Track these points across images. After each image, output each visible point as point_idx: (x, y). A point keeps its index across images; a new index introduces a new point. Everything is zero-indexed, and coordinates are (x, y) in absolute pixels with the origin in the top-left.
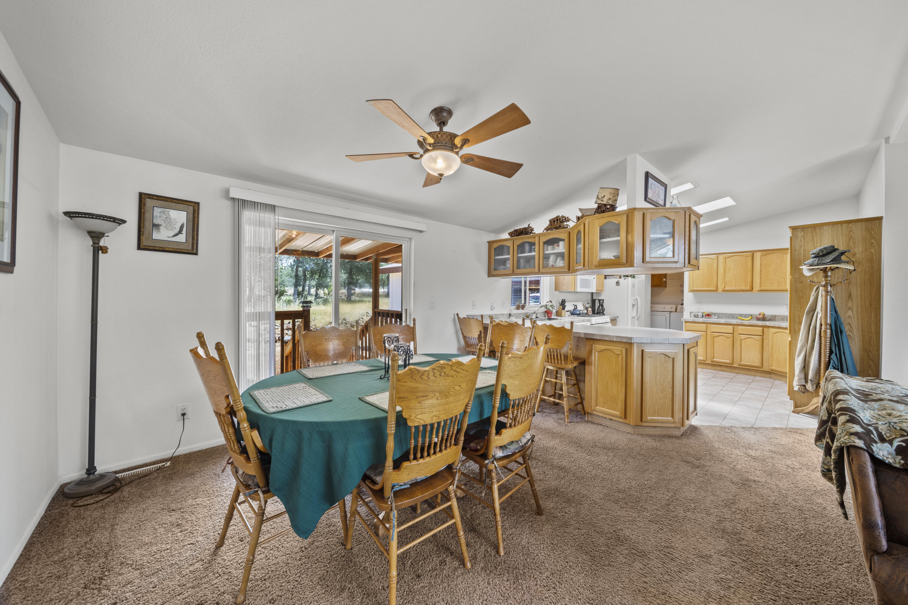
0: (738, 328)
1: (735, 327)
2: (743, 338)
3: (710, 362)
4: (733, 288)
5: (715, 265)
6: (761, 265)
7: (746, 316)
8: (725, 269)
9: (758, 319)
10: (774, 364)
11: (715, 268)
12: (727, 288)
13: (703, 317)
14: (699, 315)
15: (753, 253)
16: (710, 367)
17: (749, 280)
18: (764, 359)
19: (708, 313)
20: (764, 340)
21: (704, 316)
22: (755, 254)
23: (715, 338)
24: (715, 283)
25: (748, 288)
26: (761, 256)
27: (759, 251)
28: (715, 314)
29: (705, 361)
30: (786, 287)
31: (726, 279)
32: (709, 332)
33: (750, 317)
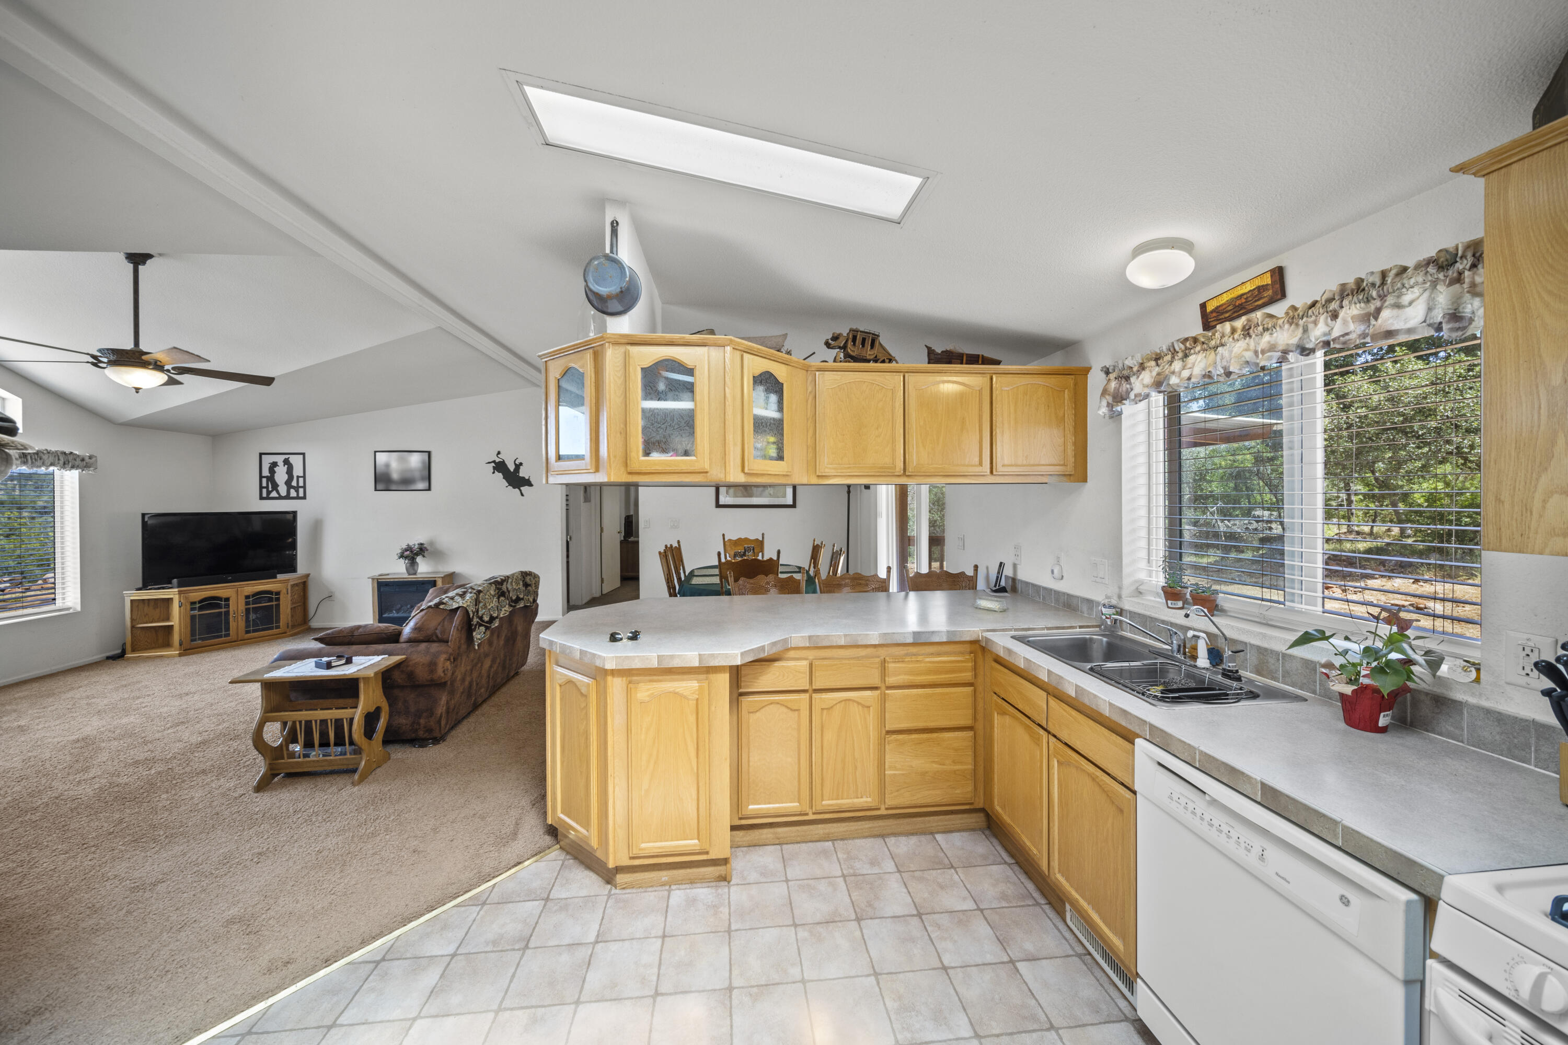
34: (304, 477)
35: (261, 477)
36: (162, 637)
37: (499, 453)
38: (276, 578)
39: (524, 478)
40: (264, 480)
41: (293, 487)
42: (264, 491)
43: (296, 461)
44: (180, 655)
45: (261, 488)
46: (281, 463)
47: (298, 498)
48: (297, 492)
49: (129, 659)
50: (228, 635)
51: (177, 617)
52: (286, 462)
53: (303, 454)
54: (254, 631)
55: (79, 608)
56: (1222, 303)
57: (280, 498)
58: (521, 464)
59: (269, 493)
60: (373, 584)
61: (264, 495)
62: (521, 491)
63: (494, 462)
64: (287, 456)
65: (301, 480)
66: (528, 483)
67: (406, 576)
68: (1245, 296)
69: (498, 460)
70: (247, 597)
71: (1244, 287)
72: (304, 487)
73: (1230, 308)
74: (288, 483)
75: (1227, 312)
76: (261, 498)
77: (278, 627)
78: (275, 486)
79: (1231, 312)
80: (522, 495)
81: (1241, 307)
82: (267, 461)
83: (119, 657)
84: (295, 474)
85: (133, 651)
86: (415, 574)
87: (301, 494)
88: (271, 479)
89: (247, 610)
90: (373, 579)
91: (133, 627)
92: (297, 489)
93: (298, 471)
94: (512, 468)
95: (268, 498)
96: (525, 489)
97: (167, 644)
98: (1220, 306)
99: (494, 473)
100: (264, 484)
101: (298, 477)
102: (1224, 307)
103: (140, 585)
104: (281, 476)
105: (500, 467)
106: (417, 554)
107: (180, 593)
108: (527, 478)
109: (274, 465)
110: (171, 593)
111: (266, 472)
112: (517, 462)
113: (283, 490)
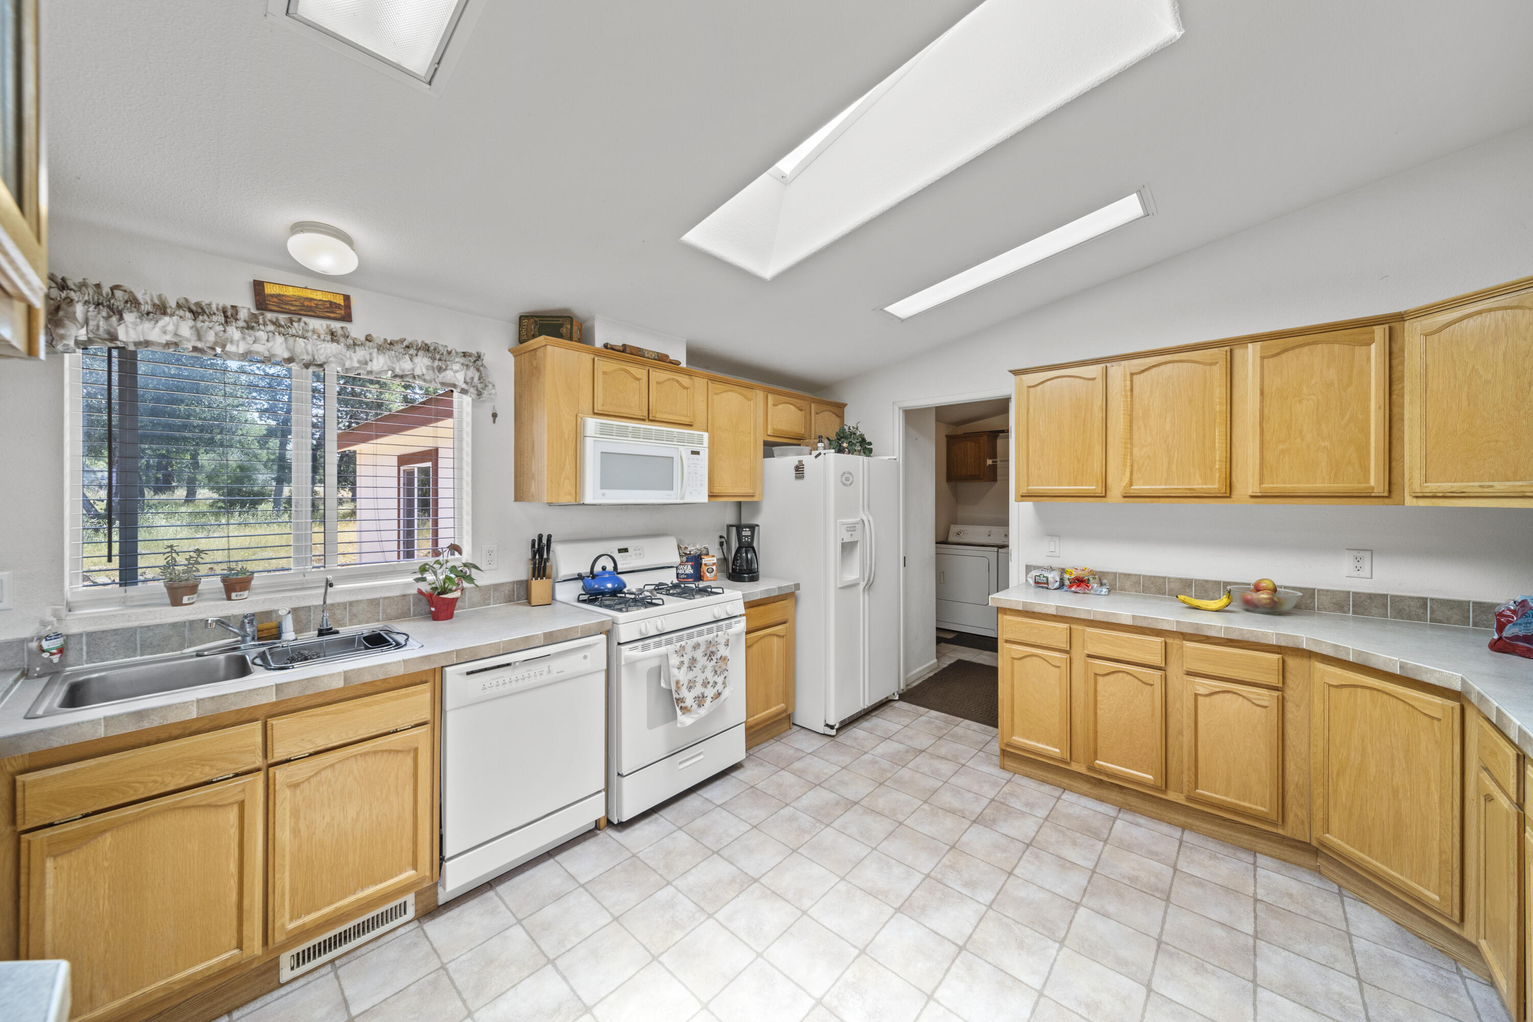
0: (1182, 647)
1: (1174, 642)
2: (1202, 691)
3: (1083, 770)
4: (1158, 487)
5: (1099, 402)
6: (1262, 393)
7: (1206, 588)
8: (1131, 415)
9: (1251, 606)
10: (1335, 823)
11: (1098, 414)
12: (1139, 487)
13: (1062, 585)
14: (1051, 580)
15: (1231, 345)
16: (1085, 787)
17: (1219, 454)
18: (1291, 790)
19: (1079, 573)
20: (1289, 706)
21: (1067, 583)
22: (1238, 352)
23: (1100, 679)
24: (1097, 466)
25: (1215, 485)
26: (1263, 358)
27: (1254, 339)
28: (1101, 577)
29: (1068, 763)
30: (1367, 480)
31: (1135, 450)
32: (1078, 655)
33: (1224, 600)
56: (285, 293)
68: (316, 302)
71: (315, 293)
73: (297, 303)
75: (292, 305)
79: (299, 308)
81: (310, 308)
98: (283, 295)
102: (290, 299)
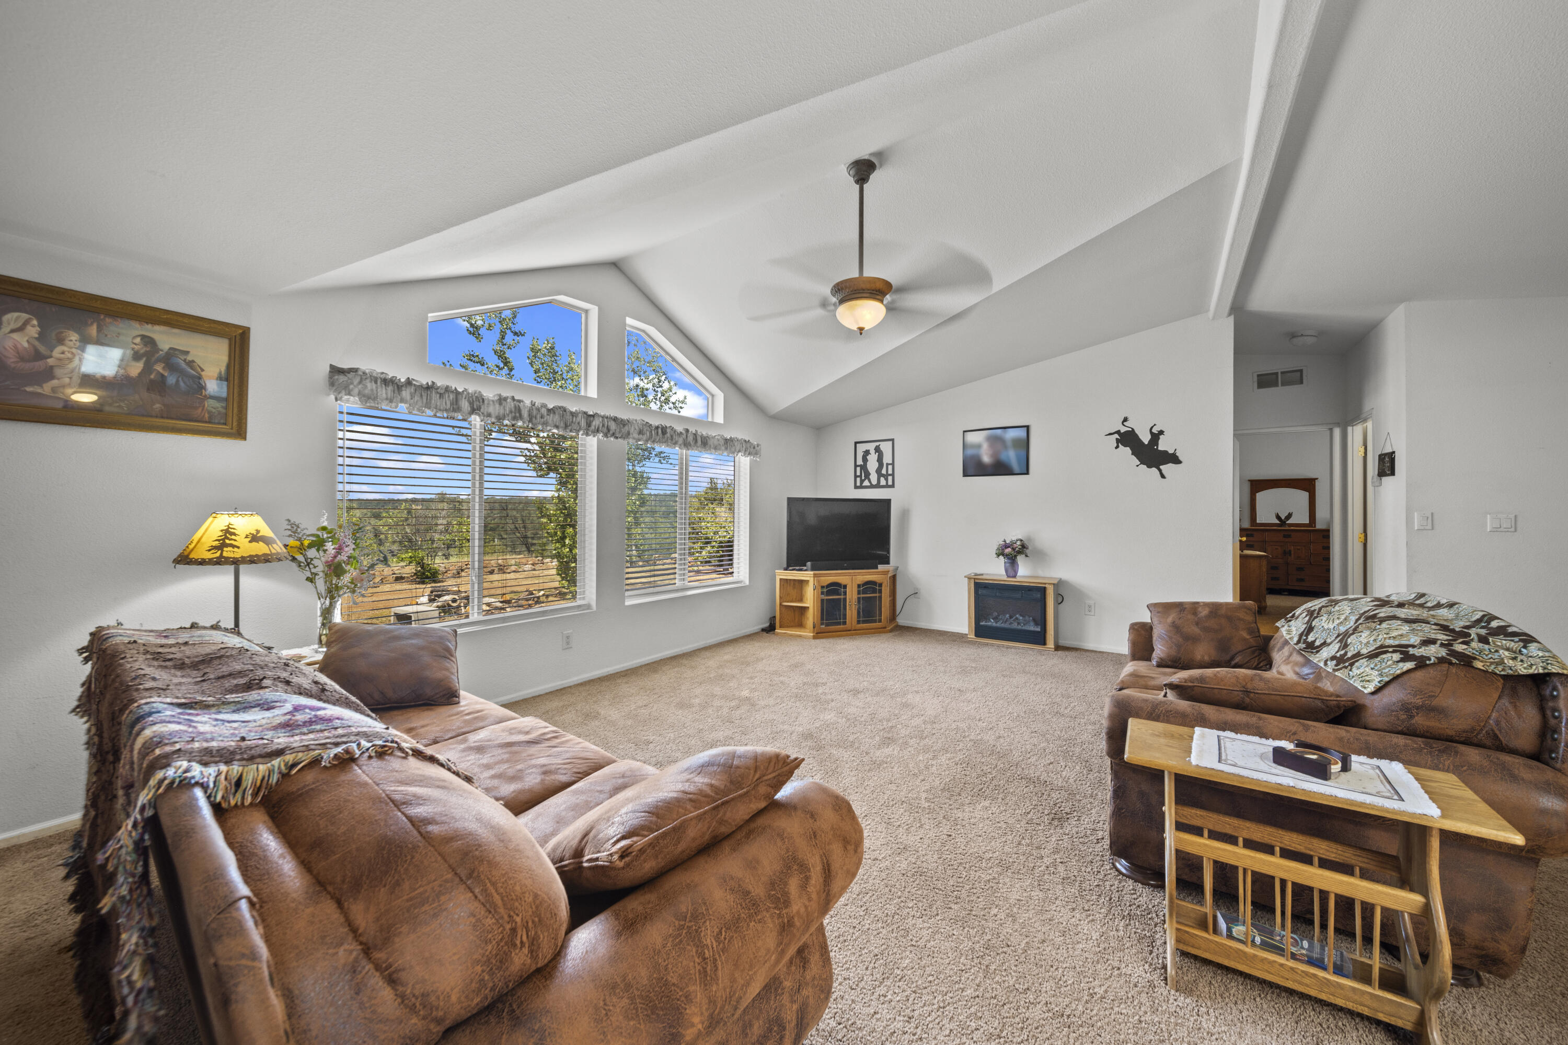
34: (893, 464)
35: (856, 466)
36: (796, 616)
37: (1125, 420)
38: (877, 568)
39: (1166, 452)
40: (858, 469)
41: (883, 475)
42: (858, 479)
43: (886, 448)
44: (814, 638)
45: (856, 476)
46: (872, 451)
47: (887, 486)
48: (887, 480)
49: (778, 634)
50: (845, 623)
51: (810, 599)
52: (877, 449)
53: (893, 440)
54: (864, 622)
55: (747, 583)
57: (872, 486)
58: (1161, 432)
59: (862, 481)
60: (969, 584)
61: (858, 484)
62: (1160, 471)
63: (1118, 432)
64: (877, 444)
65: (890, 467)
66: (1173, 459)
67: (1005, 578)
69: (1123, 430)
70: (859, 586)
72: (893, 475)
74: (879, 471)
76: (856, 487)
77: (880, 621)
78: (867, 475)
80: (1163, 476)
82: (861, 448)
83: (770, 629)
84: (885, 462)
85: (781, 627)
86: (1015, 576)
87: (890, 483)
88: (864, 467)
89: (859, 598)
90: (969, 579)
91: (780, 604)
92: (886, 477)
93: (887, 459)
94: (1146, 438)
95: (861, 487)
96: (1166, 468)
97: (801, 625)
99: (1117, 447)
100: (858, 474)
101: (888, 464)
103: (785, 566)
104: (872, 465)
105: (1127, 439)
106: (1020, 552)
107: (815, 575)
108: (1171, 451)
109: (867, 453)
110: (807, 575)
111: (860, 462)
112: (1155, 430)
113: (874, 478)
